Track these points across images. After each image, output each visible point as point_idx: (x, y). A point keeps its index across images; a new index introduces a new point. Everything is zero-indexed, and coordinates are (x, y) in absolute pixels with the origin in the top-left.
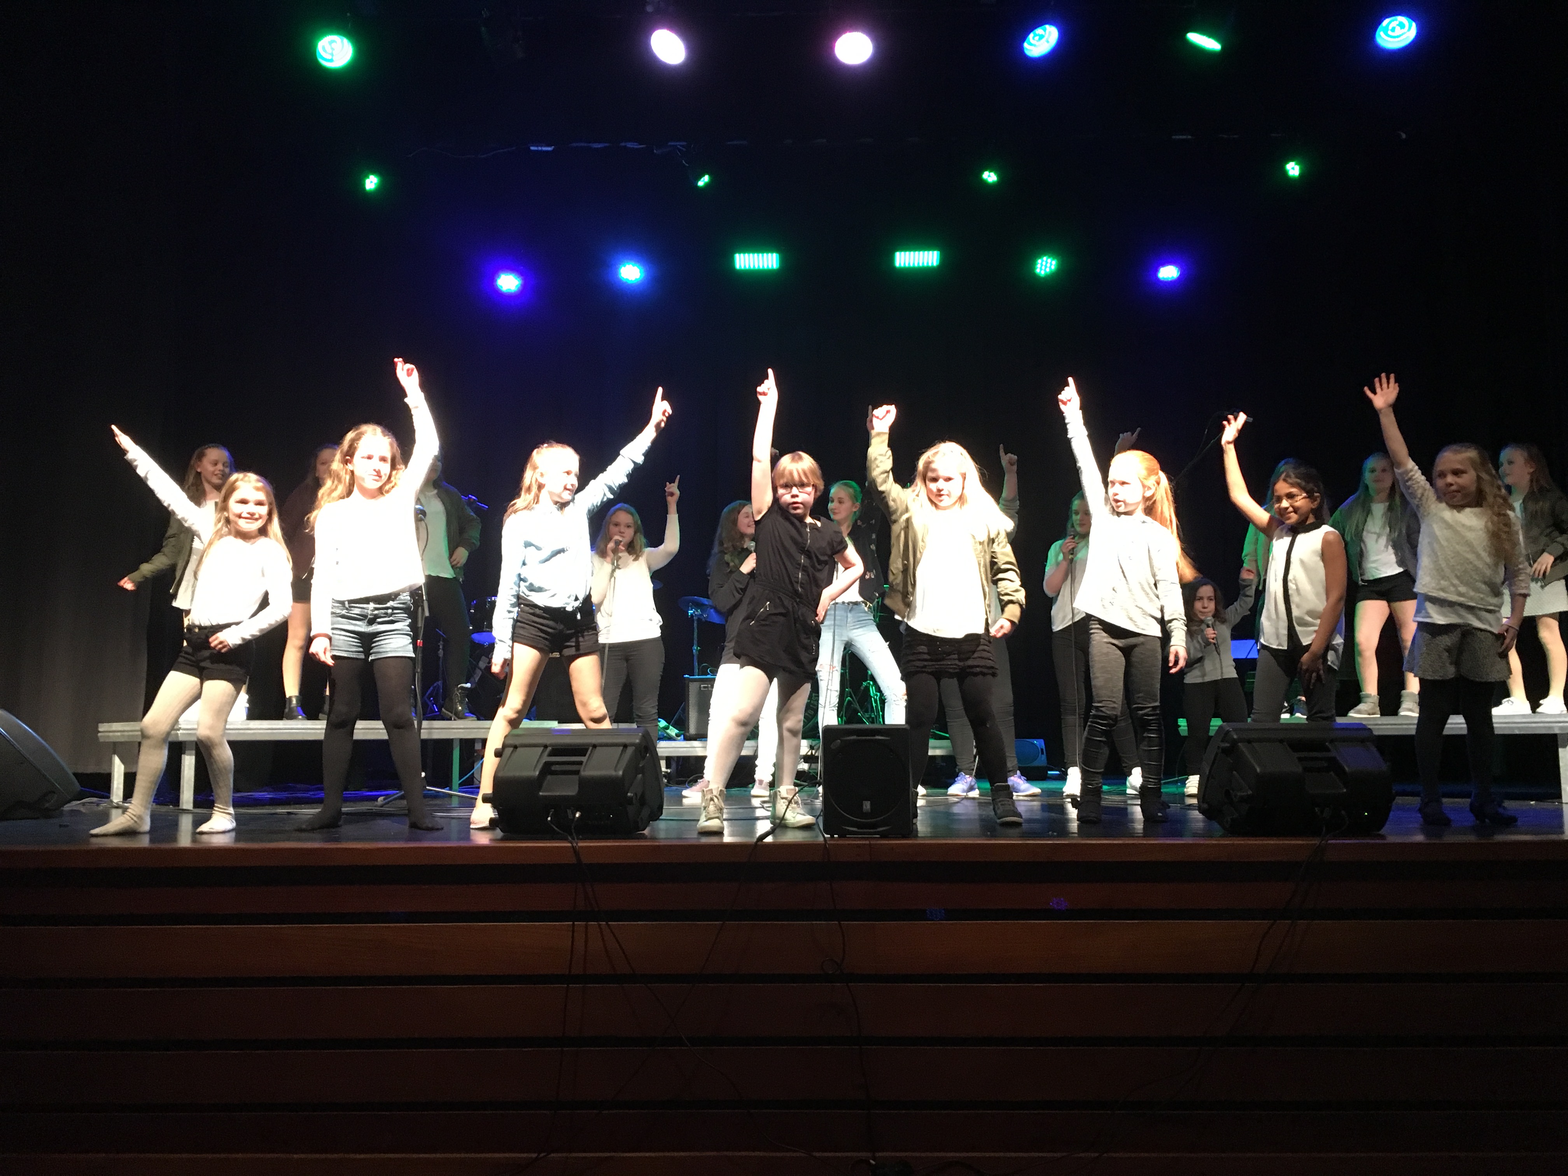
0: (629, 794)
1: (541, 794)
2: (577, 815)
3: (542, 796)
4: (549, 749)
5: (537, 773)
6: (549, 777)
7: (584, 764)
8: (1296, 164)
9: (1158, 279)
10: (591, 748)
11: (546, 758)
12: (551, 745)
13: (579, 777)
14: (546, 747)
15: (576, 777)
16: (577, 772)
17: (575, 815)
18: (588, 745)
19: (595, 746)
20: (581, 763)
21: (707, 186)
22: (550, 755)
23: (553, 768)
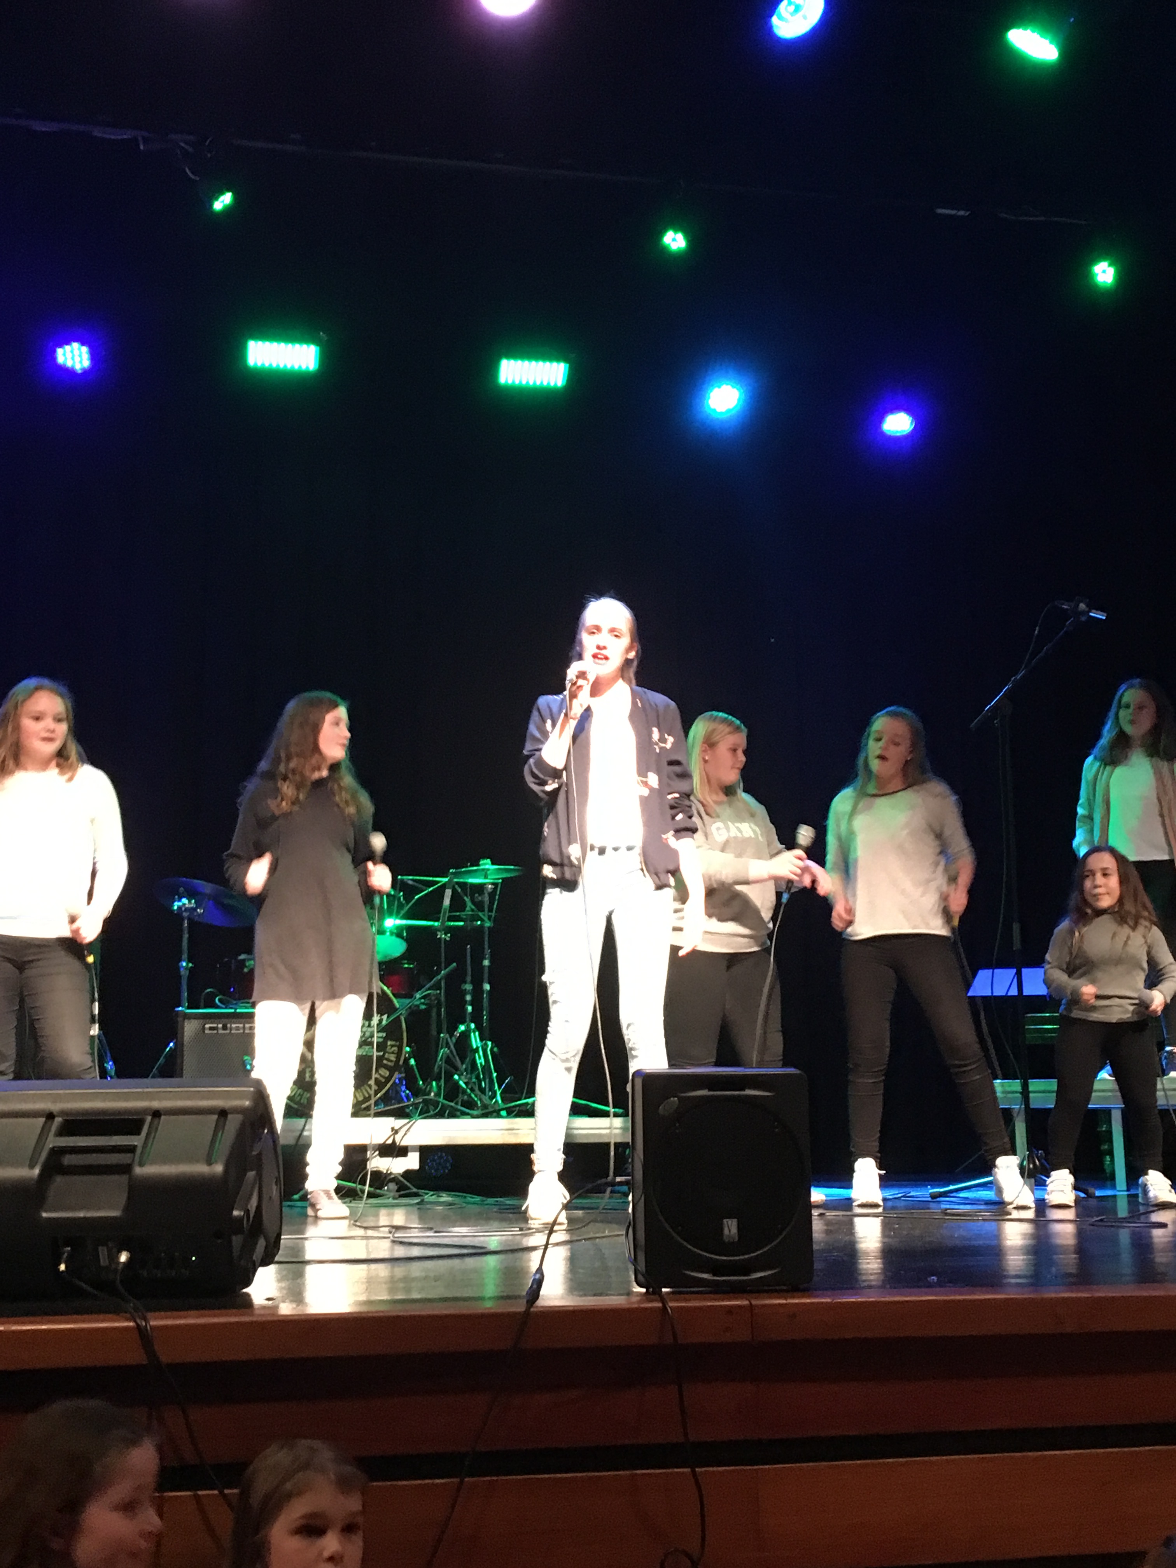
0: (236, 1213)
1: (44, 1215)
2: (123, 1257)
3: (49, 1219)
4: (58, 1120)
5: (37, 1171)
6: (59, 1179)
7: (139, 1151)
8: (1110, 265)
9: (883, 434)
10: (149, 1118)
11: (53, 1141)
12: (63, 1113)
13: (130, 1179)
14: (50, 1116)
15: (124, 1178)
16: (127, 1169)
17: (118, 1258)
18: (145, 1111)
19: (157, 1114)
20: (131, 1149)
21: (228, 212)
22: (61, 1133)
23: (68, 1160)
